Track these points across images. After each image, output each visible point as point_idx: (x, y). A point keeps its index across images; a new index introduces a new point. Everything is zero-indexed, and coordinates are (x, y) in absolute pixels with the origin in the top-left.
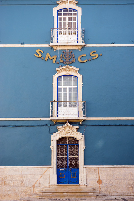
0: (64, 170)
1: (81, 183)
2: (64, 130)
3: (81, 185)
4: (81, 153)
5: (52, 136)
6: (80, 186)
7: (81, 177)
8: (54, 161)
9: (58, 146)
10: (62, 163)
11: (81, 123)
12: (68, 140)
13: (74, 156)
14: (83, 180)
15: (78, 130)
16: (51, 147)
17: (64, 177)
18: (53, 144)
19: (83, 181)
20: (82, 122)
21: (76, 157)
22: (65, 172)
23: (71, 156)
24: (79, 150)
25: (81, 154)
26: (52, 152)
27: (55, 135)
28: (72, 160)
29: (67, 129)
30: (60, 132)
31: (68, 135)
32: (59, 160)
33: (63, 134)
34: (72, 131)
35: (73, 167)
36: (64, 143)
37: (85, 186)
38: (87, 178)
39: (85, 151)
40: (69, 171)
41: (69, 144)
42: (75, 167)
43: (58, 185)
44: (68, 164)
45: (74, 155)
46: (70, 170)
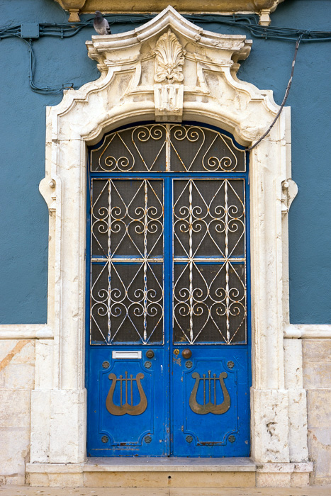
0: (137, 355)
1: (272, 457)
2: (138, 67)
3: (268, 468)
4: (265, 231)
5: (52, 113)
6: (262, 479)
7: (268, 411)
8: (62, 293)
9: (94, 181)
10: (126, 302)
11: (265, 19)
12: (168, 144)
13: (218, 254)
14: (280, 429)
15: (243, 66)
16: (44, 187)
17: (142, 405)
18: (59, 166)
19: (284, 439)
20: (271, 15)
21: (227, 260)
22: (144, 370)
23: (191, 259)
24: (247, 217)
25: (266, 239)
26: (54, 226)
27: (76, 101)
28: (198, 282)
29: (168, 55)
30: (111, 84)
31: (168, 101)
32: (102, 285)
33: (136, 95)
34: (200, 73)
35: (210, 332)
36: (139, 165)
37: (297, 479)
38: (314, 413)
39: (295, 216)
40: (178, 361)
41: (177, 174)
42: (221, 337)
43: (91, 467)
44: (169, 311)
45: (211, 251)
46: (185, 358)
